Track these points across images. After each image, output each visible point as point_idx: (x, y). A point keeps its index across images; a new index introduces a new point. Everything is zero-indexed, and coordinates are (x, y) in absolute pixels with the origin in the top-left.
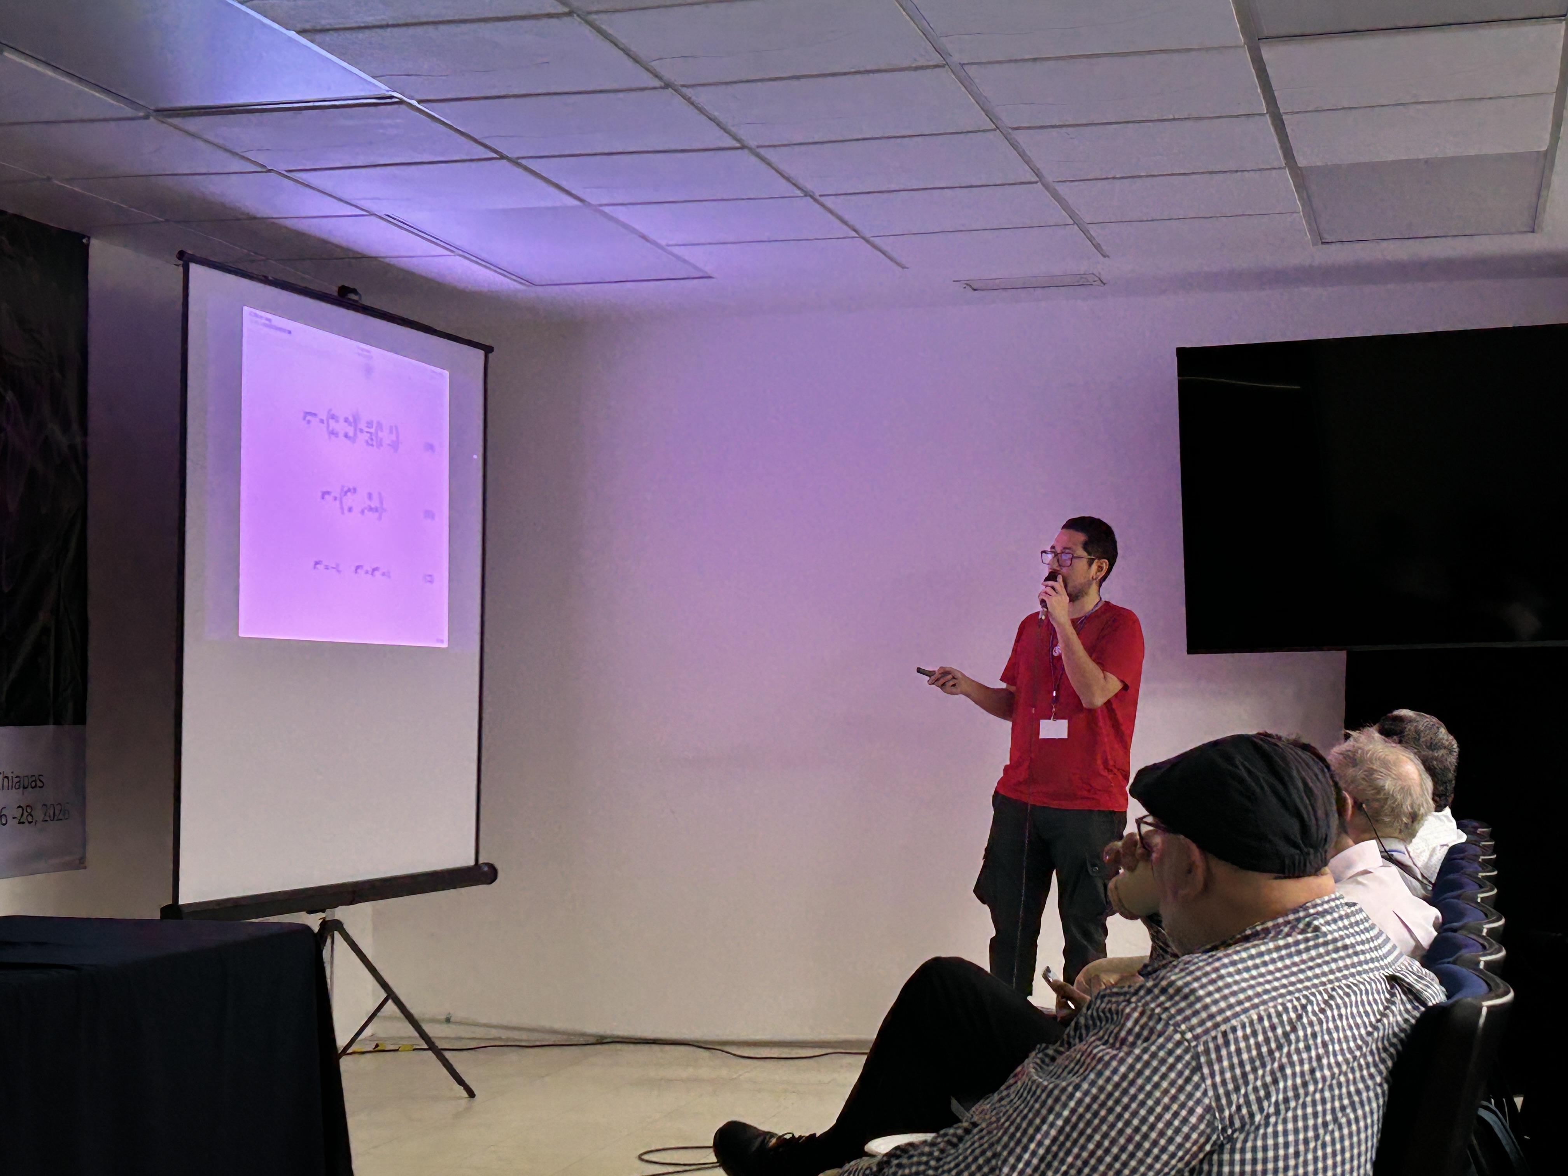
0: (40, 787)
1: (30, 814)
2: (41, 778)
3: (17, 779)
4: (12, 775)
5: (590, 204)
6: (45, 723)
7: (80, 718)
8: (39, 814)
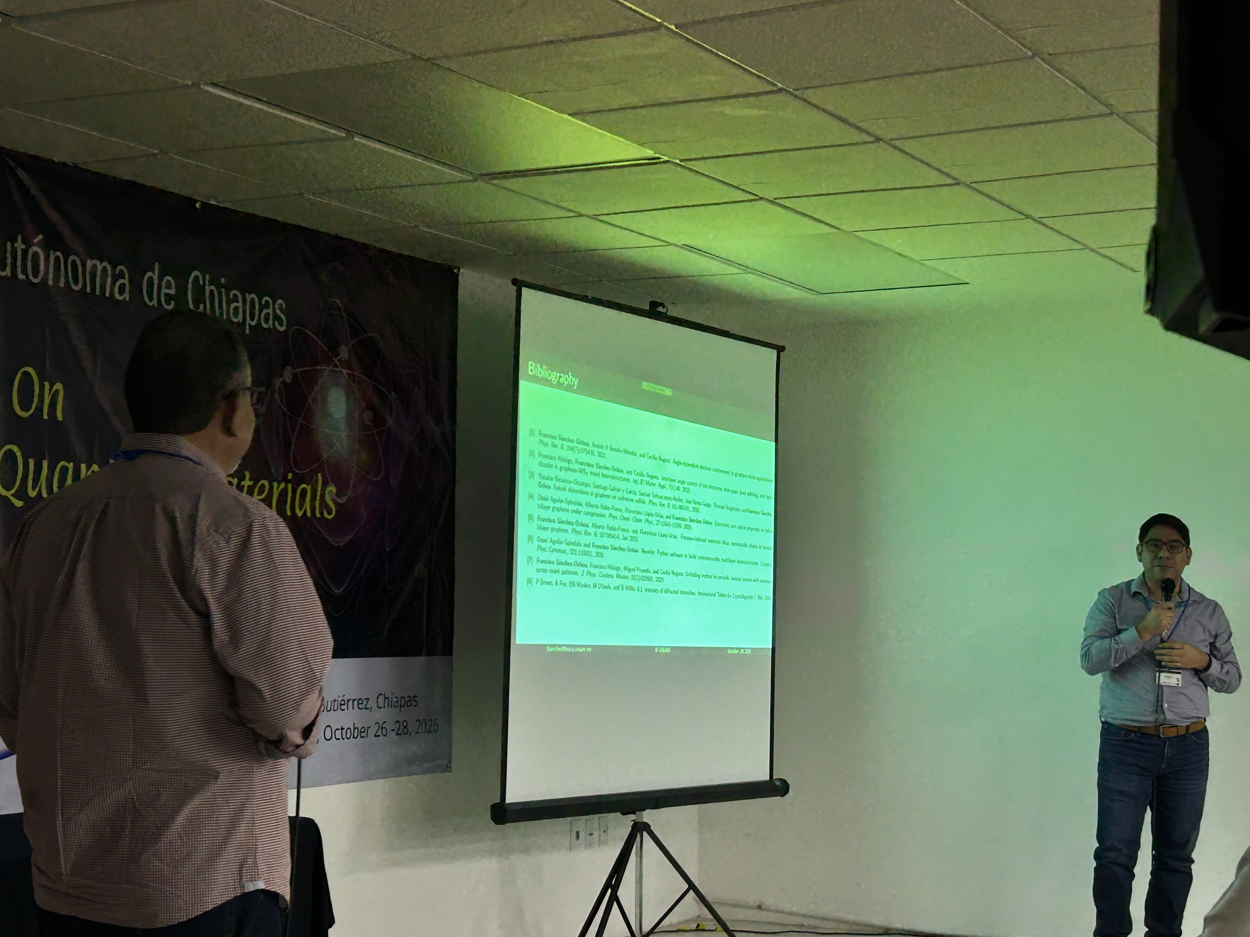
0: (414, 706)
1: (405, 727)
2: (415, 699)
3: (396, 700)
4: (392, 696)
5: (844, 231)
6: (419, 654)
7: (448, 651)
8: (413, 726)
